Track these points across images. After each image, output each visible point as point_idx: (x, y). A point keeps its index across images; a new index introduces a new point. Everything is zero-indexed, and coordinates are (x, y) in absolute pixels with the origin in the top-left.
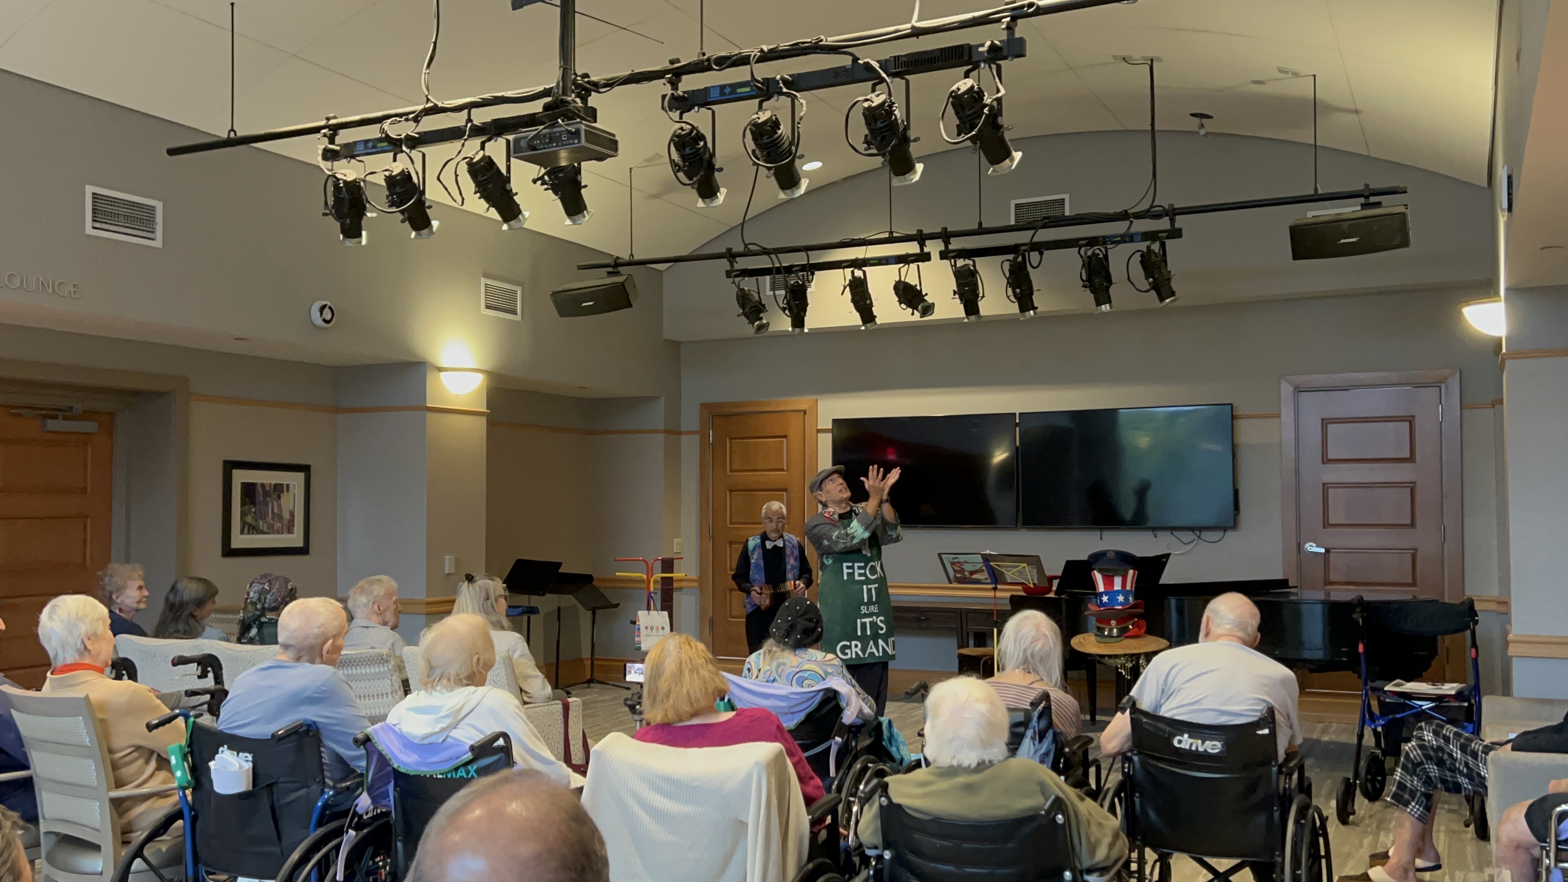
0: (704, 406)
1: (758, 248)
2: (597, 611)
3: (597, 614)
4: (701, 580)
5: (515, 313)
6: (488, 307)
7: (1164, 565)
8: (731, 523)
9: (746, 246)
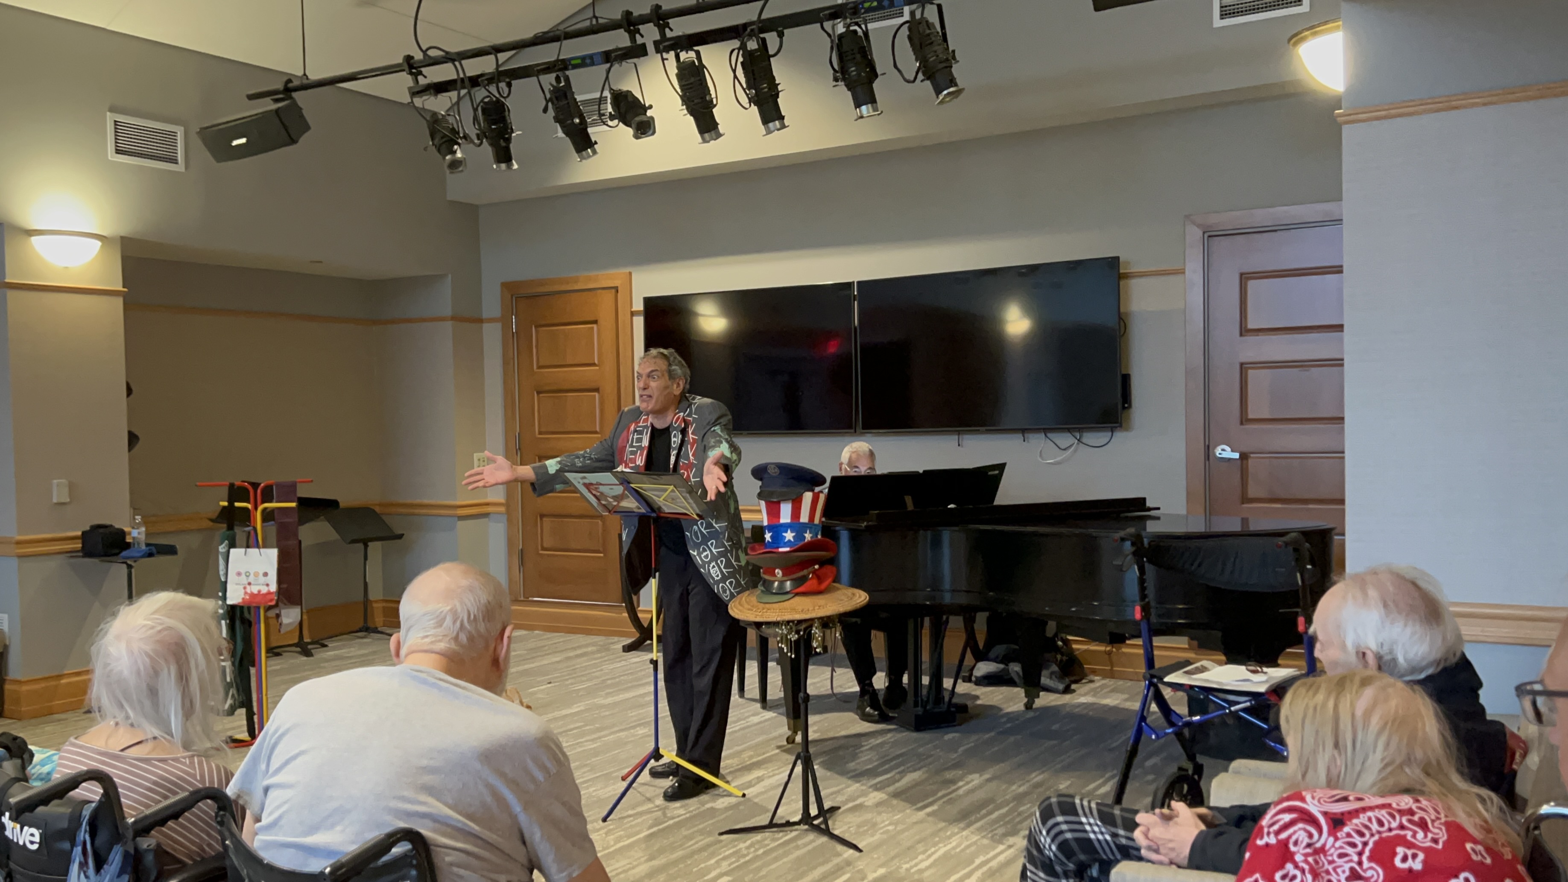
0: (506, 286)
1: (441, 53)
2: (369, 544)
3: (369, 549)
4: (507, 505)
5: (175, 161)
6: (118, 152)
7: (997, 480)
8: (540, 433)
9: (424, 52)
